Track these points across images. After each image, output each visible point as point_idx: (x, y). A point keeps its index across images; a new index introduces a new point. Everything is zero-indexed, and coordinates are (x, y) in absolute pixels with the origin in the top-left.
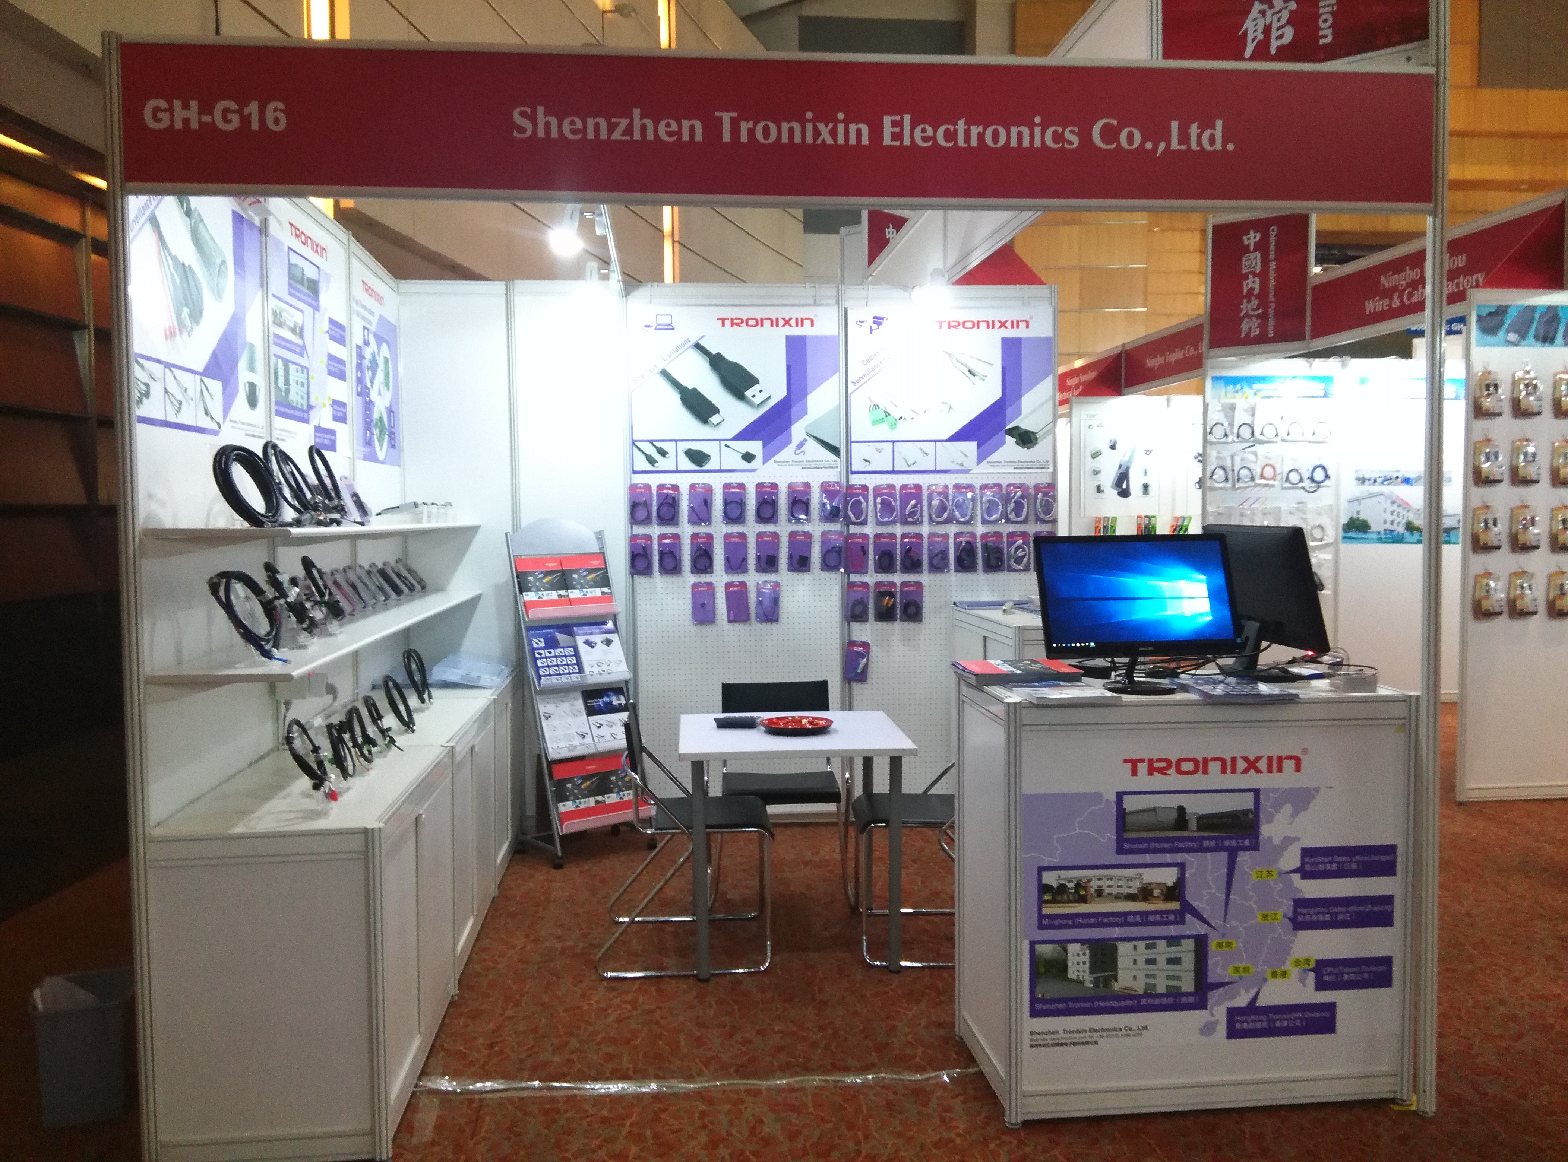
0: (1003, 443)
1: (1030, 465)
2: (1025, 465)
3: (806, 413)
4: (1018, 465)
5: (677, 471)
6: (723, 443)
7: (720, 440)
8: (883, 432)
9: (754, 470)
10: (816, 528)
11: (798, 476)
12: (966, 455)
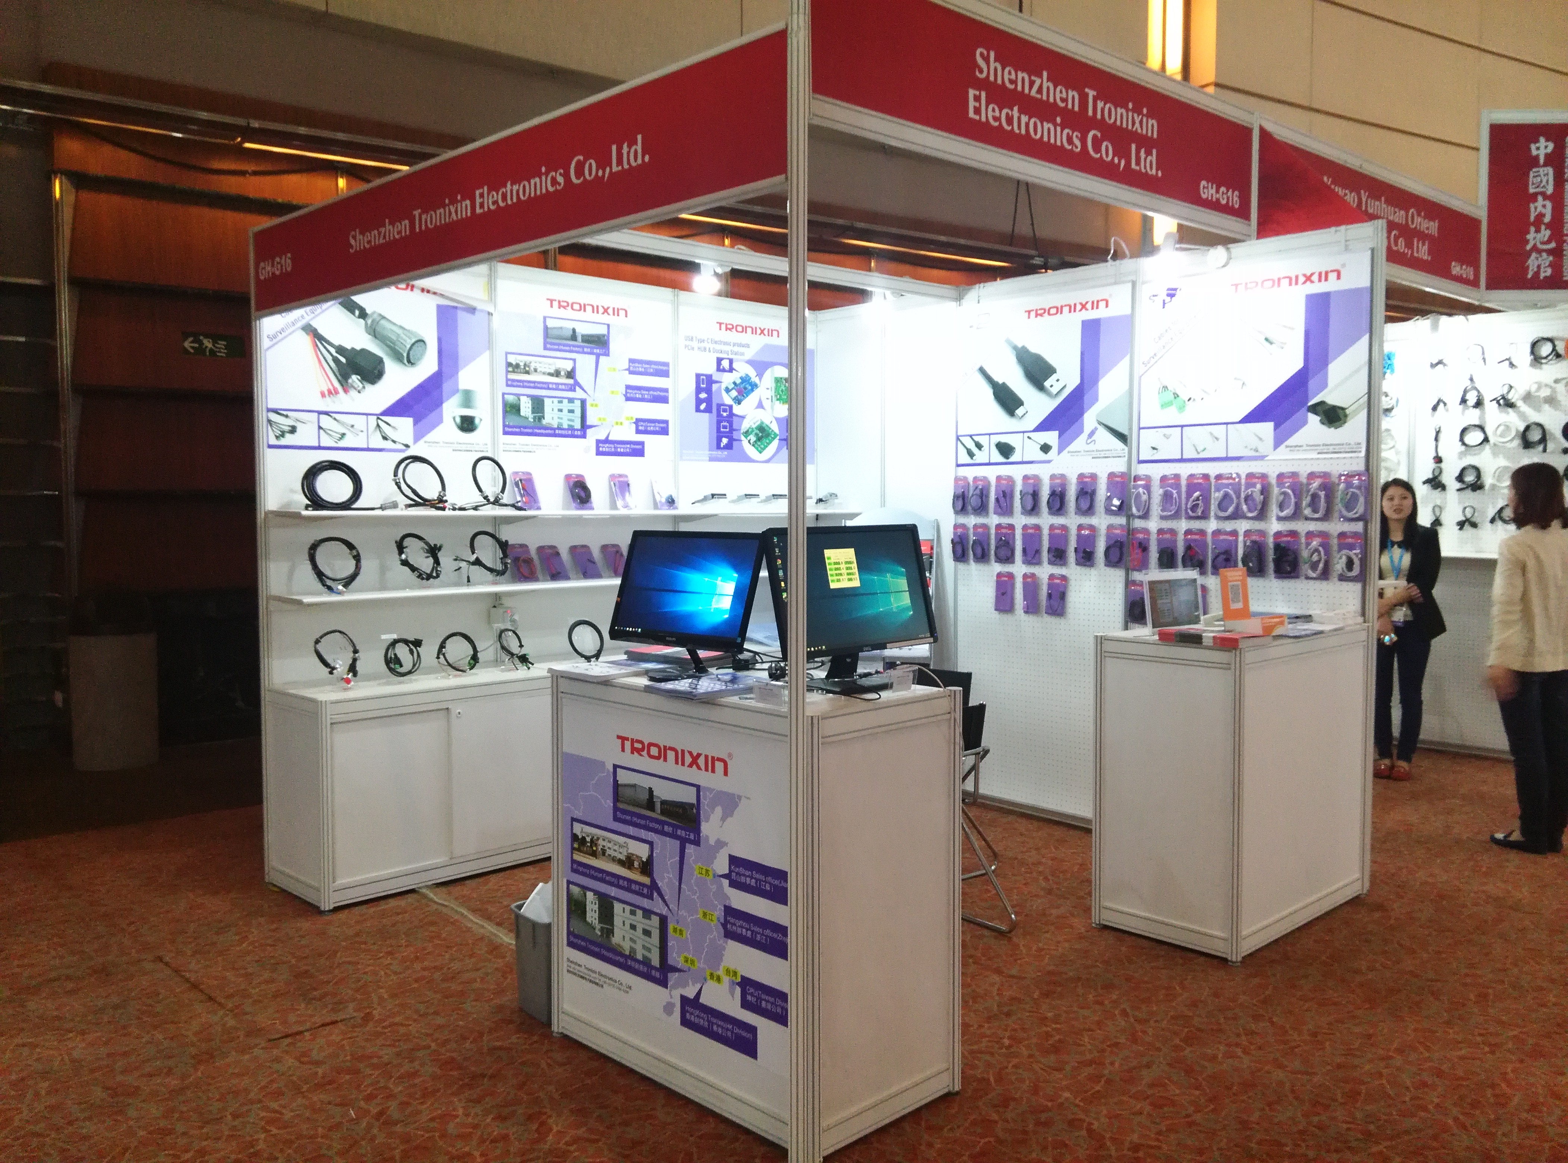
0: (1305, 422)
1: (1337, 449)
2: (1331, 449)
3: (1097, 400)
4: (1323, 449)
5: (989, 464)
6: (1026, 435)
7: (1024, 432)
8: (1172, 416)
9: (1049, 462)
10: (1101, 521)
11: (1088, 466)
12: (1261, 439)
